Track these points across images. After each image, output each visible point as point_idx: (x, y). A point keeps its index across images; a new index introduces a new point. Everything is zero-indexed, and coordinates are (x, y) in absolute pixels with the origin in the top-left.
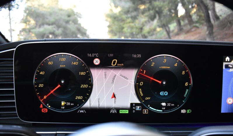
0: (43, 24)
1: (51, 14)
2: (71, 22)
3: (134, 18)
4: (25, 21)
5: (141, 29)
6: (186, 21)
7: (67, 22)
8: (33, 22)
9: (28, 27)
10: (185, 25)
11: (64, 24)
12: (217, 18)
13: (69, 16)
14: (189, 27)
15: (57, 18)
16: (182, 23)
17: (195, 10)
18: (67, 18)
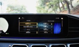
0: (13, 10)
2: (23, 9)
3: (44, 7)
4: (7, 9)
5: (47, 11)
6: (63, 8)
7: (22, 9)
8: (10, 9)
9: (8, 11)
10: (62, 10)
11: (21, 10)
13: (22, 7)
14: (63, 10)
15: (18, 8)
16: (61, 9)
17: (66, 5)
18: (22, 8)
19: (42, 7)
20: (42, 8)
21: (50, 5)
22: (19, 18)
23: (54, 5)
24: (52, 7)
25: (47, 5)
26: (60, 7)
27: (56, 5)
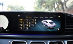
1: (15, 7)
2: (22, 10)
3: (41, 8)
4: (8, 9)
6: (58, 9)
12: (66, 7)
13: (21, 8)
15: (17, 8)
17: (60, 6)
19: (39, 7)
20: (39, 9)
21: (46, 6)
22: (19, 16)
23: (50, 6)
24: (48, 8)
25: (44, 6)
26: (55, 8)
27: (52, 6)
